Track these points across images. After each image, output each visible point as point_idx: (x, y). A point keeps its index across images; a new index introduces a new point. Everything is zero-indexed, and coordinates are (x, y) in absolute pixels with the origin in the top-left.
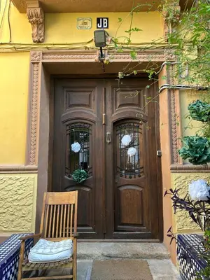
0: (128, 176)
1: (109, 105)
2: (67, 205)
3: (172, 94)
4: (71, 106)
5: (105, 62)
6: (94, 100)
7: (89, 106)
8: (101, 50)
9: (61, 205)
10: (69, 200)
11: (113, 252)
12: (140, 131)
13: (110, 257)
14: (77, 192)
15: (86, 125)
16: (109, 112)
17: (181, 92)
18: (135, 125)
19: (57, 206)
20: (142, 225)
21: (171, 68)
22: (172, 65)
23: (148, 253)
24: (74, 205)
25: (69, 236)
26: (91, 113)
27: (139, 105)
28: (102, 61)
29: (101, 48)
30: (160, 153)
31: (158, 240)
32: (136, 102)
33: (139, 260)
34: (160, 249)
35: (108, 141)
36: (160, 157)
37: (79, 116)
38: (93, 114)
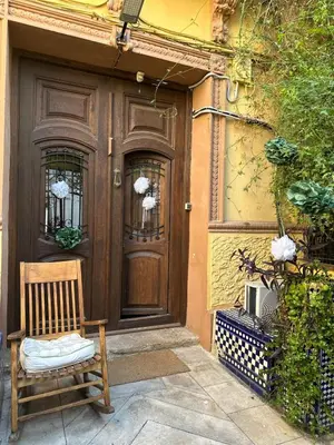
0: (141, 238)
1: (119, 124)
2: (64, 283)
3: (216, 123)
4: (51, 114)
5: (126, 49)
6: (93, 110)
7: (84, 119)
8: (125, 28)
9: (52, 284)
10: (65, 274)
11: (126, 347)
12: (162, 172)
13: (122, 353)
14: (79, 262)
15: (78, 153)
16: (118, 134)
17: (228, 121)
18: (155, 162)
19: (45, 284)
20: (157, 306)
21: (217, 84)
22: (220, 79)
23: (172, 340)
24: (76, 281)
25: (72, 329)
26: (87, 132)
27: (163, 132)
28: (121, 47)
29: (126, 24)
30: (189, 206)
31: (179, 324)
32: (160, 126)
33: (162, 351)
34: (183, 334)
35: (117, 184)
36: (188, 211)
37: (66, 135)
38: (91, 134)
